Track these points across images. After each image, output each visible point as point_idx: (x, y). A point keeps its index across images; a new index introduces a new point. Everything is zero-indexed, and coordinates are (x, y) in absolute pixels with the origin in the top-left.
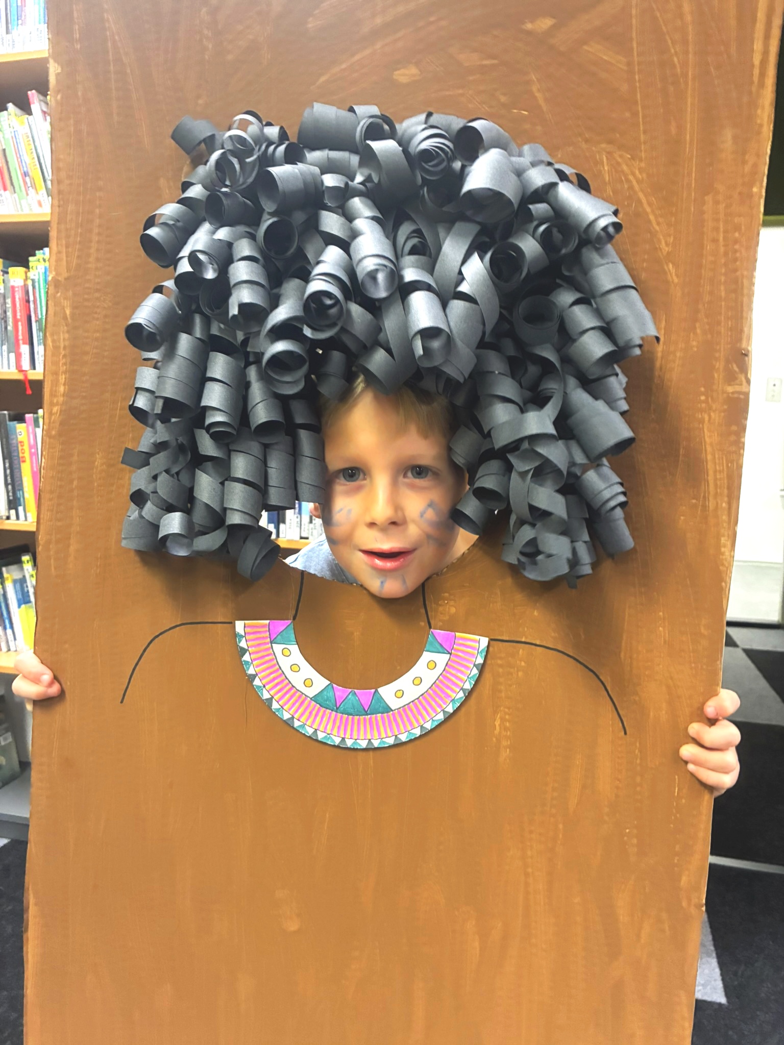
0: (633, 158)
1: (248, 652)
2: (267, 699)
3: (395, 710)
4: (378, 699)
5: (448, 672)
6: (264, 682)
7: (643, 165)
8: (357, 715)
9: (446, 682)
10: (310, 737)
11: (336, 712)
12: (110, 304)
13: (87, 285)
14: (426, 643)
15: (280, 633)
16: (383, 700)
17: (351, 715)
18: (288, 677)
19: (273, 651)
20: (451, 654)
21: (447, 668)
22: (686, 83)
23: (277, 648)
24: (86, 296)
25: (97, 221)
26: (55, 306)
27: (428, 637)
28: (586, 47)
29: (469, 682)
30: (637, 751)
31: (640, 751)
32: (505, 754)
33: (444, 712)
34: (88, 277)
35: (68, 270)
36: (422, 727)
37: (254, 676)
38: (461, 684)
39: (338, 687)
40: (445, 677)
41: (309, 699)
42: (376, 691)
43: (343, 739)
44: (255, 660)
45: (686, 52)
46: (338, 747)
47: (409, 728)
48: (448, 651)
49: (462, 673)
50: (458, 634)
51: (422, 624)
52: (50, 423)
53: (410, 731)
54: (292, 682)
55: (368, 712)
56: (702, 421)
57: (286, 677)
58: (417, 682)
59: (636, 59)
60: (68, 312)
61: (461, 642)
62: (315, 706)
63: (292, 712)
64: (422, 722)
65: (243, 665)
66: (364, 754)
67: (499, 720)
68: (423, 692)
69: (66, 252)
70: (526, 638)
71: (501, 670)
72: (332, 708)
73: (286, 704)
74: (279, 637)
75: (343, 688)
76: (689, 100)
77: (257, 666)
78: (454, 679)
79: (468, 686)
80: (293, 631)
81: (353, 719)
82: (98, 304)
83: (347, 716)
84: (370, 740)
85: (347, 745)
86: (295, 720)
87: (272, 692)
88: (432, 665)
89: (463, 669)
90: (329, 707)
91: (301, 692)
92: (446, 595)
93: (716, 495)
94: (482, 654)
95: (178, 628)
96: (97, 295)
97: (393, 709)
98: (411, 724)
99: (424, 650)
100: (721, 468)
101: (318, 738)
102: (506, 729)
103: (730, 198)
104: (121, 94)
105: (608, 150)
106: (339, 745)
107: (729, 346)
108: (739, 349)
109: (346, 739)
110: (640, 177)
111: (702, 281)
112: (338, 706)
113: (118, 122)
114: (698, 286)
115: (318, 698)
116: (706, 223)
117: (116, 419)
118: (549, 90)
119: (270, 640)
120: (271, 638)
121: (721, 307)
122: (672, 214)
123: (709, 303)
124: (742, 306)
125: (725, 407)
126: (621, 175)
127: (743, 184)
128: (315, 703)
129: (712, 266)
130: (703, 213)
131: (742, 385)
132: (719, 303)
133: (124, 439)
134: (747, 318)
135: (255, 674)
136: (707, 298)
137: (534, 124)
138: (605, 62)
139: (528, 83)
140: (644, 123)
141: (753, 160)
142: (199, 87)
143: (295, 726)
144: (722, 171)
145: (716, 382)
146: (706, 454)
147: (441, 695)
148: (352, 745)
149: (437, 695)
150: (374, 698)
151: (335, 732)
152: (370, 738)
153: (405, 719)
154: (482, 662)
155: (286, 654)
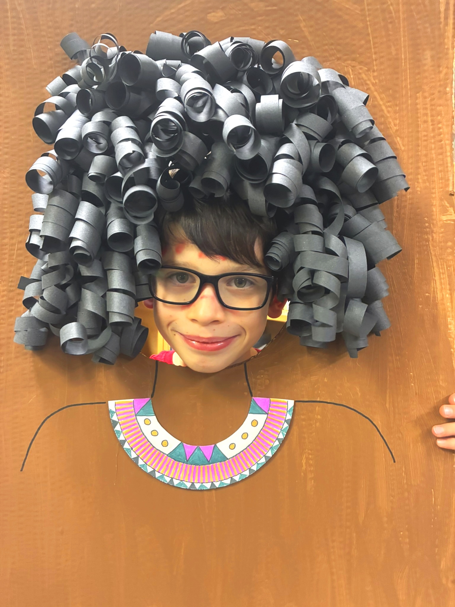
0: (368, 70)
1: (119, 423)
2: (133, 458)
3: (230, 459)
4: (217, 452)
5: (266, 428)
6: (132, 445)
7: (375, 74)
8: (202, 465)
9: (266, 435)
10: (168, 484)
11: (187, 463)
12: (8, 175)
14: (250, 408)
15: (142, 408)
16: (221, 451)
17: (198, 465)
18: (149, 440)
19: (138, 421)
20: (268, 414)
21: (266, 425)
22: (399, 23)
23: (141, 419)
27: (251, 403)
29: (282, 433)
30: (403, 474)
31: (406, 474)
32: (310, 484)
33: (266, 457)
36: (250, 470)
37: (124, 442)
38: (276, 436)
39: (187, 445)
40: (264, 431)
41: (166, 455)
42: (215, 445)
43: (193, 483)
44: (124, 429)
46: (189, 490)
47: (241, 471)
48: (265, 412)
49: (277, 427)
50: (272, 399)
51: (246, 393)
53: (241, 474)
54: (152, 444)
55: (210, 462)
56: (427, 240)
57: (148, 440)
58: (244, 436)
59: (366, 8)
61: (274, 405)
62: (171, 460)
63: (153, 466)
64: (249, 466)
65: (115, 433)
66: (209, 493)
67: (305, 460)
68: (249, 444)
71: (304, 423)
72: (183, 461)
73: (148, 461)
74: (141, 411)
75: (191, 446)
76: (402, 33)
77: (126, 434)
78: (271, 432)
79: (281, 436)
80: (151, 406)
81: (199, 468)
83: (194, 466)
84: (212, 482)
85: (196, 488)
86: (156, 472)
87: (138, 453)
88: (255, 423)
89: (277, 424)
90: (180, 460)
91: (160, 451)
92: (262, 371)
93: (442, 289)
94: (290, 412)
95: (65, 409)
97: (228, 458)
98: (242, 468)
99: (248, 413)
100: (444, 271)
101: (174, 484)
102: (310, 465)
103: (433, 94)
104: (16, 31)
105: (353, 65)
106: (190, 488)
107: (441, 190)
108: (448, 191)
109: (195, 484)
110: (374, 82)
111: (420, 148)
112: (188, 459)
113: (14, 50)
114: (417, 151)
115: (172, 454)
116: (419, 111)
117: (14, 257)
118: (311, 27)
119: (135, 413)
120: (136, 412)
121: (433, 164)
122: (396, 105)
123: (426, 162)
124: (447, 163)
125: (442, 230)
126: (362, 81)
127: (440, 86)
128: (171, 458)
129: (426, 138)
130: (417, 104)
131: (452, 215)
132: (432, 162)
133: (20, 272)
134: (450, 171)
135: (124, 440)
136: (424, 159)
137: (303, 48)
138: (348, 9)
139: (297, 21)
140: (375, 48)
141: (445, 71)
142: (72, 25)
143: (157, 476)
144: (426, 77)
145: (435, 213)
146: (432, 262)
147: (262, 444)
148: (199, 487)
149: (260, 445)
150: (214, 451)
151: (186, 479)
152: (212, 480)
153: (237, 465)
154: (291, 418)
155: (148, 423)
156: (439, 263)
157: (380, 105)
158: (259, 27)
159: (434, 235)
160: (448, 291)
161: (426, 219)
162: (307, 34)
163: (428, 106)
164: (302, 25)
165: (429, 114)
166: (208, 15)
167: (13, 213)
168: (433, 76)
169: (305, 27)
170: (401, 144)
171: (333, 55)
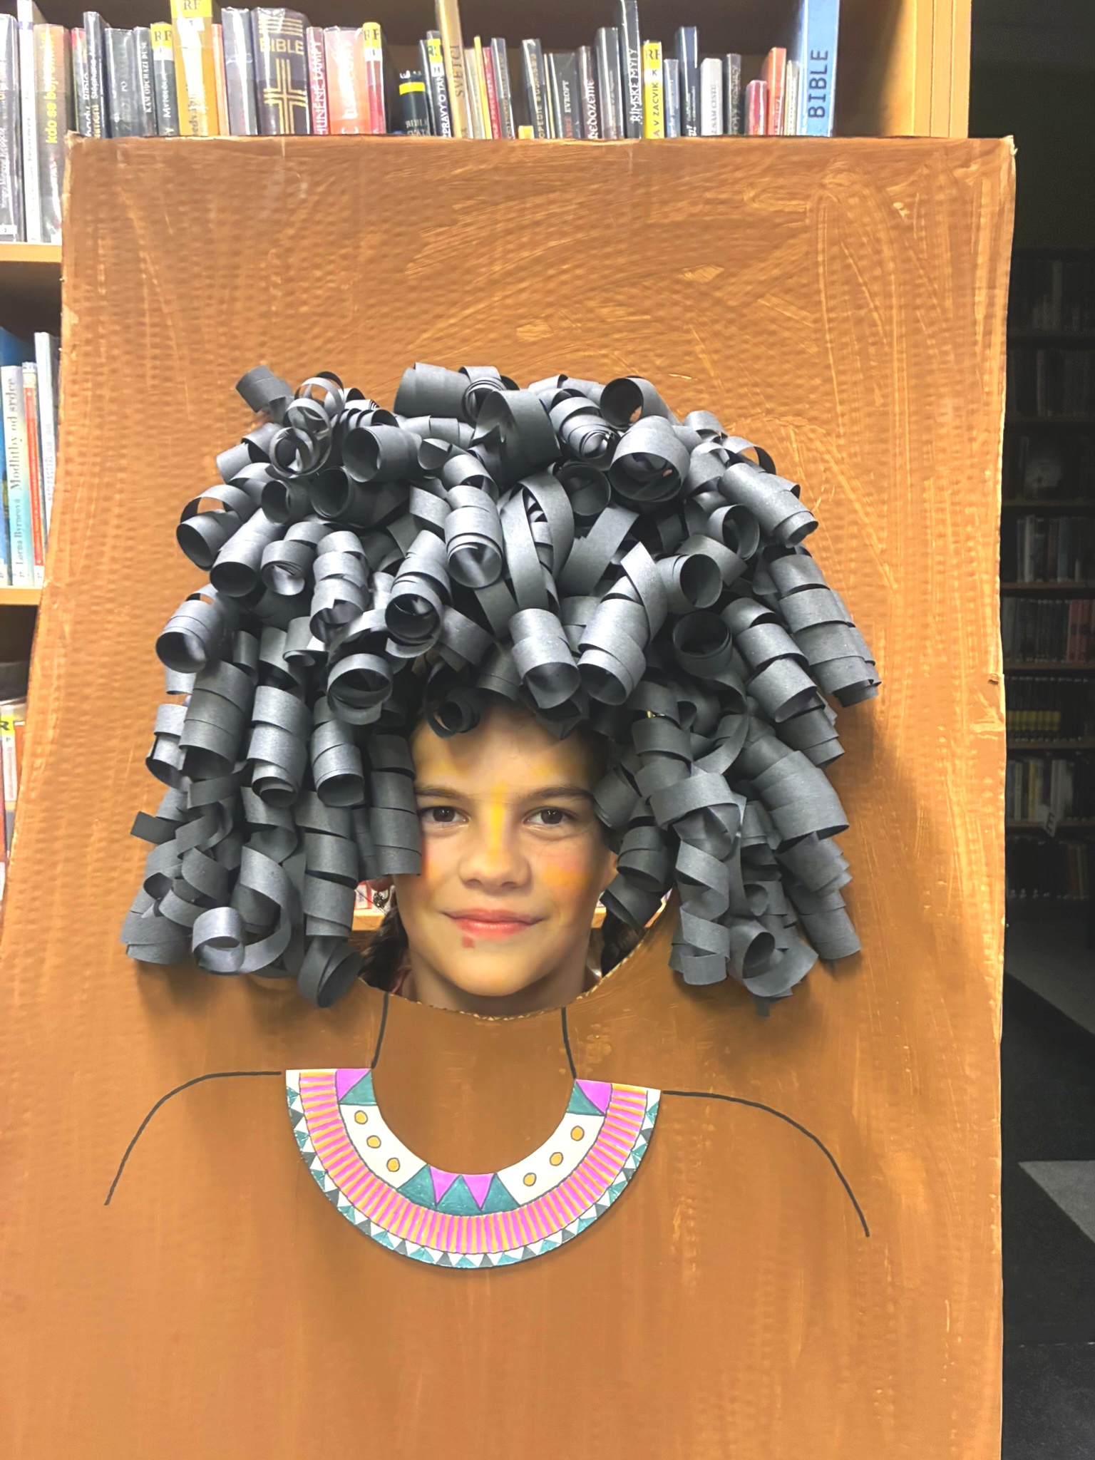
0: (828, 434)
6: (327, 1164)
7: (842, 441)
9: (599, 1160)
12: (127, 619)
13: (97, 593)
20: (605, 1116)
21: (600, 1138)
22: (891, 345)
23: (348, 1111)
24: (95, 608)
25: (116, 510)
26: (49, 621)
27: (572, 1091)
28: (761, 301)
29: (634, 1158)
30: (886, 1262)
31: (891, 1262)
32: (690, 1272)
33: (598, 1207)
34: (99, 583)
35: (72, 573)
36: (564, 1231)
37: (311, 1156)
38: (622, 1163)
40: (597, 1152)
42: (495, 1176)
43: (445, 1253)
44: (314, 1130)
45: (889, 308)
46: (437, 1266)
47: (545, 1233)
49: (622, 1144)
50: (615, 1085)
51: (563, 1071)
52: (29, 781)
56: (943, 772)
58: (556, 1160)
59: (825, 317)
60: (67, 629)
62: (403, 1202)
63: (368, 1211)
67: (679, 1219)
69: (71, 550)
70: (715, 1088)
71: (679, 1139)
73: (359, 1198)
74: (351, 1094)
76: (896, 364)
77: (318, 1140)
78: (610, 1154)
79: (631, 1165)
80: (370, 1086)
81: (460, 1221)
82: (110, 618)
84: (485, 1254)
86: (372, 1224)
88: (578, 1134)
92: (598, 1026)
93: (971, 874)
96: (109, 606)
97: (521, 1203)
100: (975, 836)
102: (690, 1231)
103: (957, 483)
104: (157, 351)
105: (796, 423)
107: (972, 671)
108: (986, 675)
110: (839, 456)
111: (930, 587)
113: (153, 387)
114: (925, 593)
116: (928, 515)
117: (126, 775)
118: (717, 351)
121: (956, 620)
122: (883, 502)
123: (941, 615)
124: (984, 619)
125: (974, 752)
126: (815, 453)
127: (972, 466)
129: (941, 568)
130: (924, 501)
131: (993, 722)
132: (954, 616)
133: (136, 803)
134: (992, 634)
136: (938, 609)
137: (700, 392)
138: (789, 319)
139: (689, 342)
140: (841, 392)
141: (982, 437)
142: (263, 344)
144: (944, 451)
145: (959, 718)
146: (953, 816)
147: (592, 1179)
148: (458, 1264)
149: (587, 1180)
150: (493, 1186)
151: (433, 1244)
152: (485, 1251)
153: (539, 1219)
154: (652, 1126)
155: (361, 1120)
156: (968, 820)
157: (850, 501)
158: (616, 353)
159: (957, 762)
160: (985, 879)
161: (941, 729)
162: (707, 365)
163: (947, 505)
164: (698, 348)
165: (949, 522)
166: (519, 329)
167: (130, 691)
168: (958, 447)
169: (703, 352)
170: (892, 579)
171: (758, 404)
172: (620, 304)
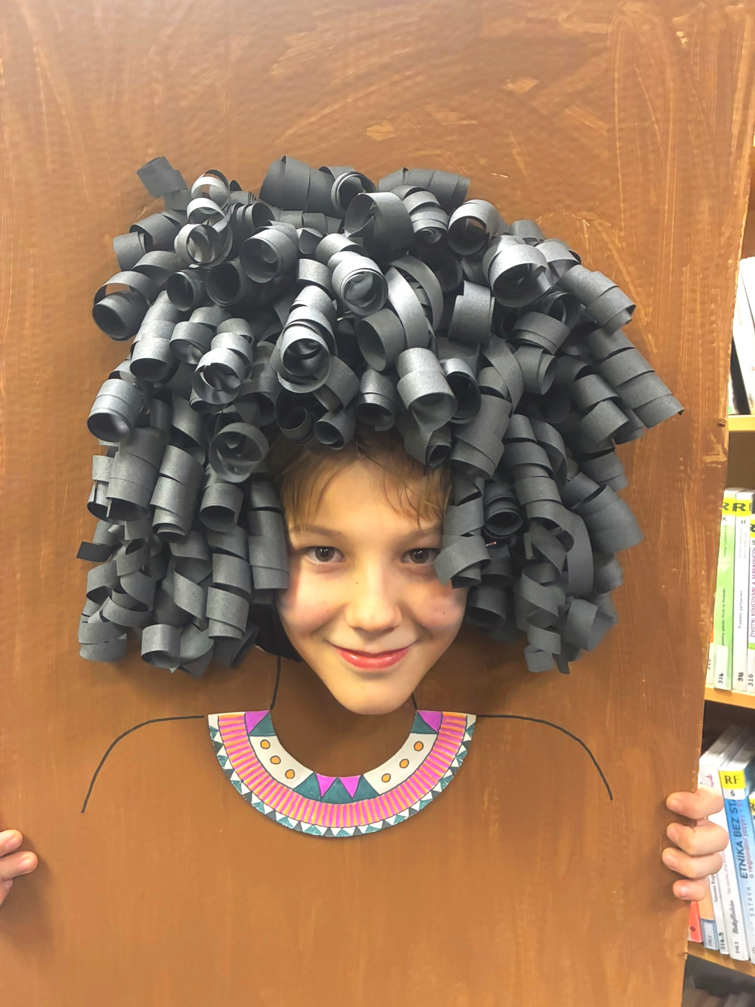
0: (612, 227)
1: (223, 746)
2: (245, 795)
3: (382, 794)
4: (364, 785)
5: (436, 752)
6: (242, 776)
7: (622, 234)
8: (343, 803)
9: (434, 762)
10: (293, 829)
11: (321, 801)
14: (412, 725)
15: (257, 724)
16: (370, 785)
17: (336, 804)
18: (268, 770)
19: (251, 744)
20: (438, 733)
21: (434, 748)
22: (666, 153)
23: (255, 741)
24: (22, 367)
25: (32, 282)
27: (414, 718)
28: (567, 111)
29: (458, 760)
30: (623, 815)
31: (626, 815)
32: (494, 829)
33: (434, 793)
34: (24, 345)
36: (411, 810)
37: (230, 772)
39: (322, 775)
40: (432, 757)
41: (291, 790)
42: (362, 777)
43: (329, 829)
44: (232, 754)
45: (667, 121)
46: (324, 837)
47: (397, 811)
48: (435, 731)
49: (449, 751)
50: (445, 713)
53: (398, 814)
54: (272, 775)
55: (354, 799)
56: (681, 491)
57: (265, 769)
58: (404, 764)
59: (617, 126)
62: (298, 797)
63: (273, 804)
64: (410, 804)
65: (218, 760)
66: (351, 841)
67: (488, 795)
68: (410, 774)
70: (513, 712)
72: (316, 798)
73: (266, 797)
74: (257, 729)
75: (327, 777)
76: (669, 169)
77: (234, 761)
78: (441, 758)
79: (456, 764)
80: (271, 722)
81: (338, 808)
83: (332, 804)
84: (356, 827)
85: (333, 834)
86: (277, 813)
87: (251, 787)
88: (418, 747)
89: (450, 748)
90: (313, 797)
91: (282, 784)
93: (696, 563)
94: (470, 731)
95: (144, 726)
97: (380, 793)
98: (399, 807)
99: (410, 732)
100: (701, 537)
101: (301, 829)
102: (494, 803)
103: (707, 269)
104: (56, 139)
105: (588, 218)
106: (325, 835)
107: (707, 417)
108: (717, 420)
109: (332, 829)
110: (620, 246)
111: (681, 352)
112: (322, 795)
113: (53, 171)
114: (676, 356)
115: (301, 789)
116: (684, 294)
117: (64, 503)
118: (529, 154)
119: (247, 732)
120: (248, 730)
121: (699, 378)
122: (651, 284)
123: (688, 374)
124: (719, 377)
125: (704, 477)
127: (719, 256)
128: (297, 794)
129: (690, 337)
130: (681, 283)
131: (719, 455)
132: (697, 374)
133: (74, 525)
134: (723, 389)
135: (231, 770)
136: (685, 369)
137: (514, 188)
138: (588, 127)
139: (508, 145)
140: (624, 192)
143: (278, 819)
144: (699, 242)
145: (695, 452)
146: (686, 524)
147: (429, 775)
148: (338, 834)
149: (426, 776)
150: (360, 784)
151: (320, 822)
152: (357, 825)
153: (393, 802)
154: (470, 739)
155: (265, 746)
156: (696, 524)
157: (627, 283)
159: (692, 484)
160: (705, 566)
161: (682, 459)
162: (521, 165)
163: (698, 288)
165: (699, 300)
166: (369, 129)
168: (710, 241)
169: (519, 154)
170: (653, 346)
171: (560, 201)
172: (453, 110)
